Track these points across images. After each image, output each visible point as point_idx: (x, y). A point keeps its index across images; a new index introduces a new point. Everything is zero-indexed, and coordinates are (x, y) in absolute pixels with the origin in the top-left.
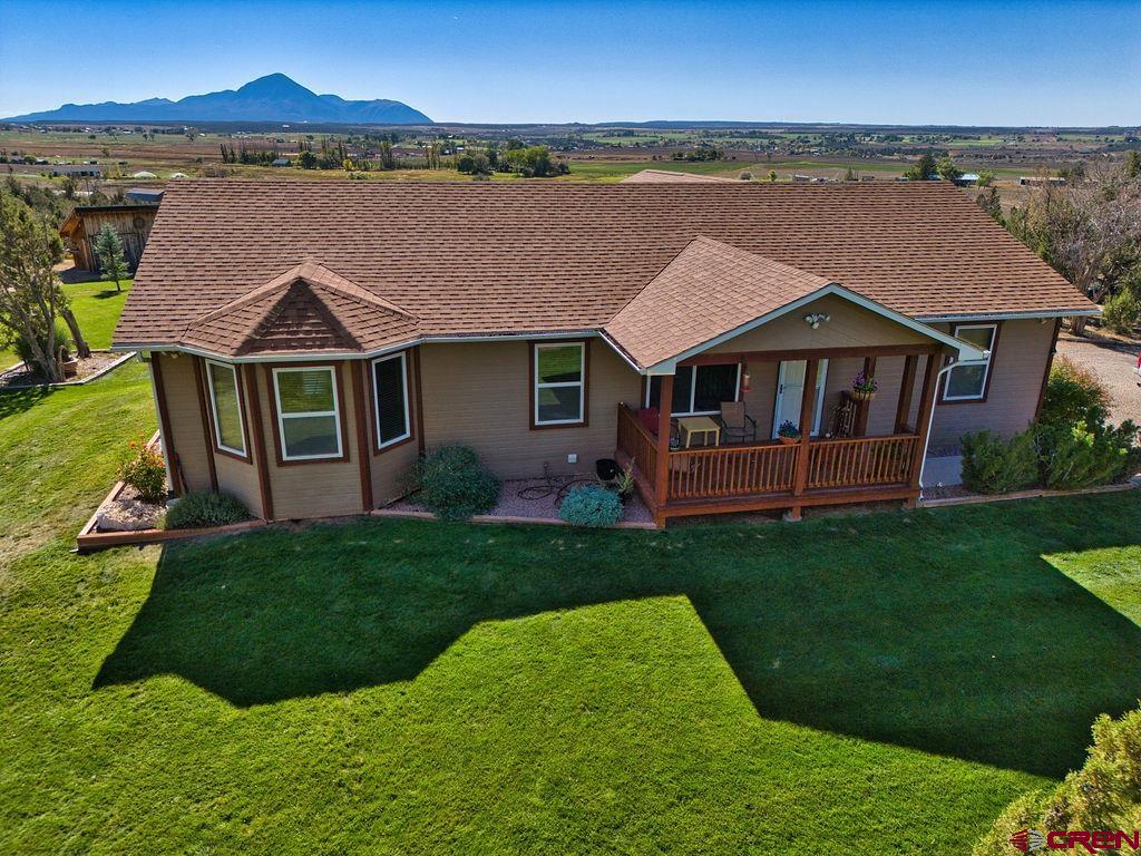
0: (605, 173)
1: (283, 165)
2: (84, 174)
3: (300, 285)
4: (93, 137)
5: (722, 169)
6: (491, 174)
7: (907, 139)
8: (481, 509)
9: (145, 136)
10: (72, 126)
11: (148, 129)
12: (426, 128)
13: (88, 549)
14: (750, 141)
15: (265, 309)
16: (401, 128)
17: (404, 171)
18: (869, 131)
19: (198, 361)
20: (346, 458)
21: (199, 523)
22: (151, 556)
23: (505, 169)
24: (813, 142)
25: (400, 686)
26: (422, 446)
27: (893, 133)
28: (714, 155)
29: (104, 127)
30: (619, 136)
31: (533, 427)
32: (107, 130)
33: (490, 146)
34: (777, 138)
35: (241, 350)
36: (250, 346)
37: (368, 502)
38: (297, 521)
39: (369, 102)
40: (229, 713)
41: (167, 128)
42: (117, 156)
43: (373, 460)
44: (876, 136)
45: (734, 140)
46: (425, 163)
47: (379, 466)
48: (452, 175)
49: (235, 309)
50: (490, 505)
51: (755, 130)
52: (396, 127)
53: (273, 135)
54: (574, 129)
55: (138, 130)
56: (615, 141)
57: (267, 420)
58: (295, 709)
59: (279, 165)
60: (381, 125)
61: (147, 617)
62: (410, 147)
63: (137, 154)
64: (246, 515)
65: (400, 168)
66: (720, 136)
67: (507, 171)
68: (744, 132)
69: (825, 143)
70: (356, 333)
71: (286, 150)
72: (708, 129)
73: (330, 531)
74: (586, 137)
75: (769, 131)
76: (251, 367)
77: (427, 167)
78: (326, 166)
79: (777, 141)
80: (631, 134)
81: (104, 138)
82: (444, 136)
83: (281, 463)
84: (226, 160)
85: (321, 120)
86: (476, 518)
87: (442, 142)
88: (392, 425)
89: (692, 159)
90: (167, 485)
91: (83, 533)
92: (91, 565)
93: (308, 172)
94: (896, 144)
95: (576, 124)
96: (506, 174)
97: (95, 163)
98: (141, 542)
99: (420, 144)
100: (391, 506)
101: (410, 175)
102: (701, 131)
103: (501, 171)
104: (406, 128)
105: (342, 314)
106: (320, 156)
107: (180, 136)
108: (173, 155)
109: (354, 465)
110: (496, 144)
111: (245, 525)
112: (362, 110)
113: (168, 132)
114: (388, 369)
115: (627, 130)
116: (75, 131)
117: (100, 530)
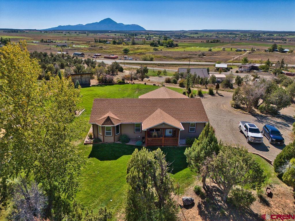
0: (188, 46)
1: (109, 43)
2: (64, 46)
3: (108, 117)
4: (65, 34)
5: (219, 45)
6: (158, 46)
7: (275, 35)
8: (127, 143)
9: (77, 34)
10: (61, 31)
11: (78, 32)
12: (144, 32)
13: (85, 144)
14: (230, 36)
15: (104, 120)
16: (138, 32)
17: (137, 45)
18: (264, 32)
19: (97, 125)
20: (112, 136)
21: (96, 142)
22: (91, 145)
23: (162, 45)
24: (248, 36)
25: (115, 160)
26: (121, 135)
27: (271, 33)
28: (218, 41)
29: (68, 32)
30: (194, 34)
31: (134, 133)
32: (69, 33)
33: (159, 37)
34: (238, 34)
35: (102, 125)
36: (103, 124)
37: (114, 141)
38: (107, 142)
39: (130, 25)
40: (100, 161)
41: (82, 32)
42: (71, 40)
43: (115, 136)
44: (266, 34)
45: (225, 35)
46: (142, 43)
47: (116, 137)
48: (148, 46)
49: (101, 119)
50: (128, 142)
51: (231, 32)
52: (136, 32)
53: (107, 34)
54: (182, 32)
55: (76, 33)
56: (192, 35)
57: (104, 131)
58: (105, 162)
59: (107, 43)
60: (133, 31)
61: (92, 152)
62: (139, 37)
63: (75, 39)
64: (101, 142)
65: (136, 44)
66: (222, 34)
67: (162, 46)
68: (229, 33)
69: (251, 36)
70: (114, 123)
71: (109, 38)
72: (219, 32)
73: (110, 144)
74: (185, 34)
75: (236, 32)
76: (103, 127)
77: (143, 44)
78: (119, 44)
79: (237, 36)
80: (197, 33)
81: (68, 35)
82: (148, 34)
83: (105, 136)
84: (95, 42)
85: (118, 30)
86: (126, 144)
87: (147, 36)
88: (118, 132)
89: (212, 42)
90: (93, 137)
91: (84, 142)
92: (86, 146)
93: (114, 45)
94: (272, 37)
95: (183, 31)
96: (162, 47)
97: (66, 42)
98: (90, 144)
99: (142, 36)
100: (117, 141)
101: (138, 47)
102: (216, 33)
103: (161, 46)
104: (139, 32)
105: (112, 120)
106: (117, 41)
107: (85, 34)
108: (83, 40)
109: (113, 137)
110: (161, 37)
111: (101, 143)
112: (128, 27)
113: (82, 33)
114: (117, 126)
115: (196, 32)
116: (61, 33)
117: (86, 142)
